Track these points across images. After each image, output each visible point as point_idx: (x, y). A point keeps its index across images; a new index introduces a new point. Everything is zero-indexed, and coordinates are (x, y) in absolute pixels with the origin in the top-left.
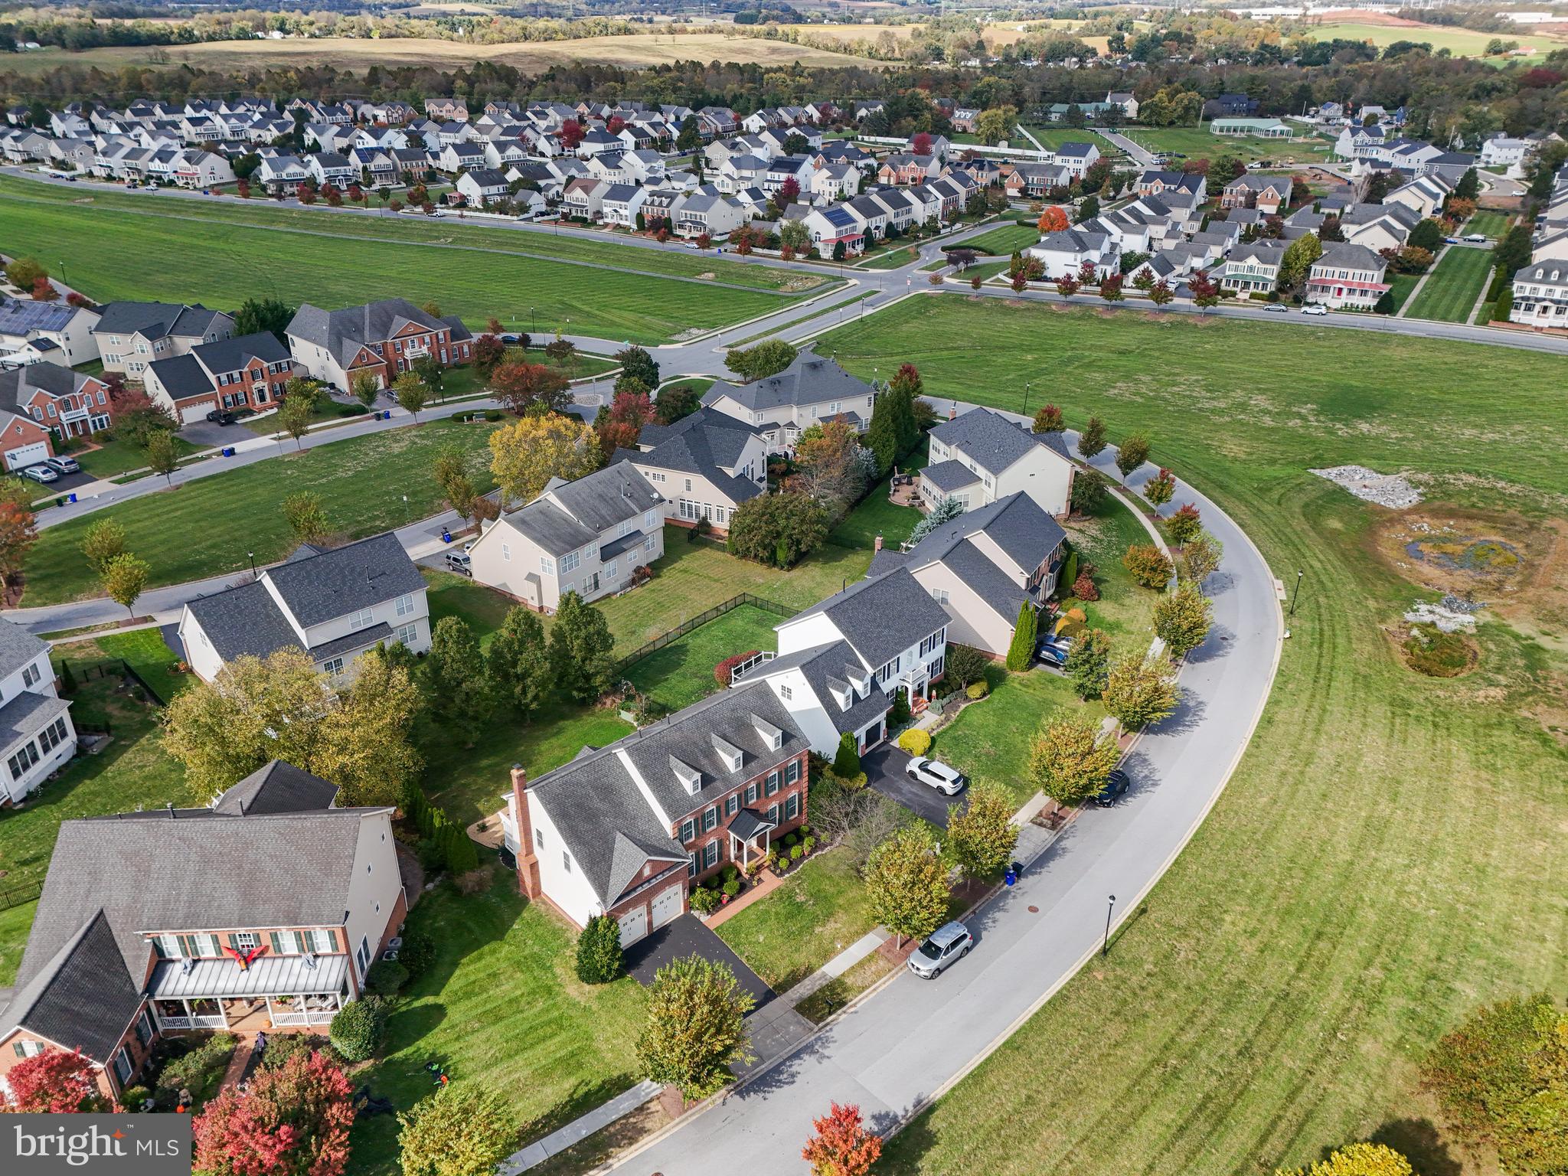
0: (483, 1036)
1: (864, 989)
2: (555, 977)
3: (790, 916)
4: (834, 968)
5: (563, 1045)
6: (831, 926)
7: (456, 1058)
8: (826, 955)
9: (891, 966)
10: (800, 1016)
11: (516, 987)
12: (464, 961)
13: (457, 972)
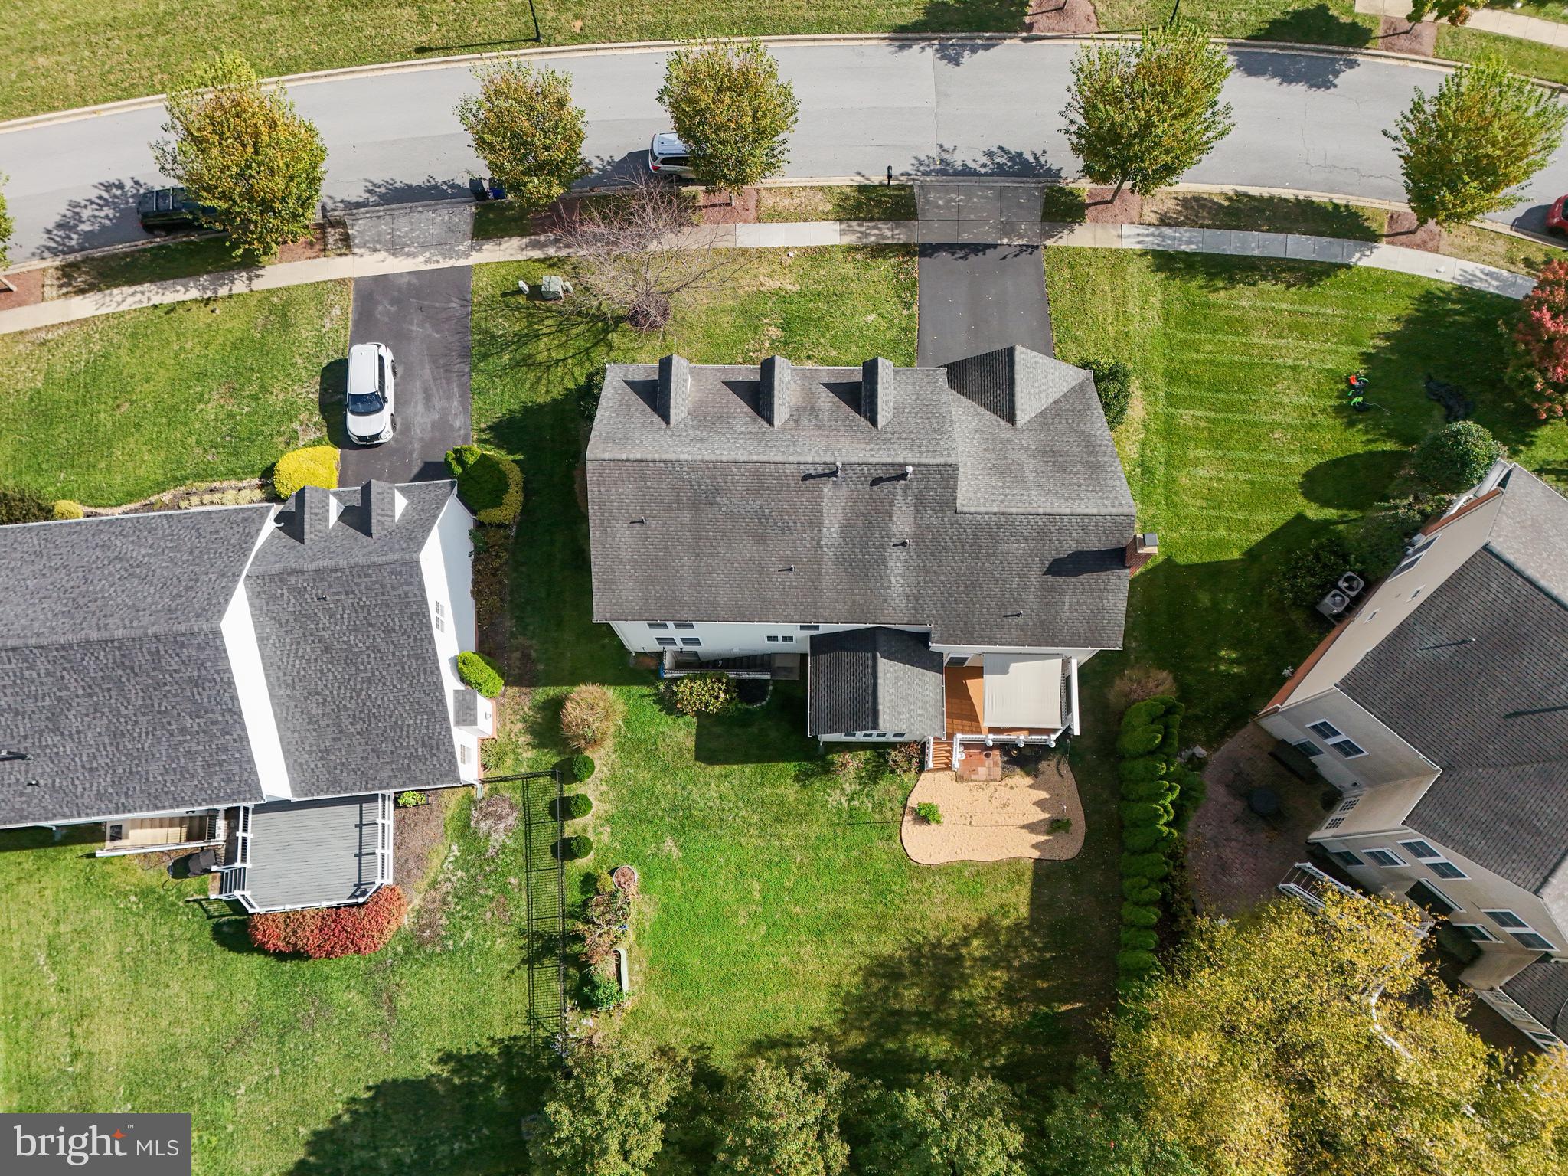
0: (1277, 417)
1: (821, 189)
2: (1144, 444)
3: (808, 320)
4: (829, 234)
5: (1195, 346)
6: (771, 284)
7: (1327, 402)
8: (819, 254)
9: (763, 193)
10: (920, 206)
11: (1197, 463)
12: (1236, 555)
13: (1256, 537)
